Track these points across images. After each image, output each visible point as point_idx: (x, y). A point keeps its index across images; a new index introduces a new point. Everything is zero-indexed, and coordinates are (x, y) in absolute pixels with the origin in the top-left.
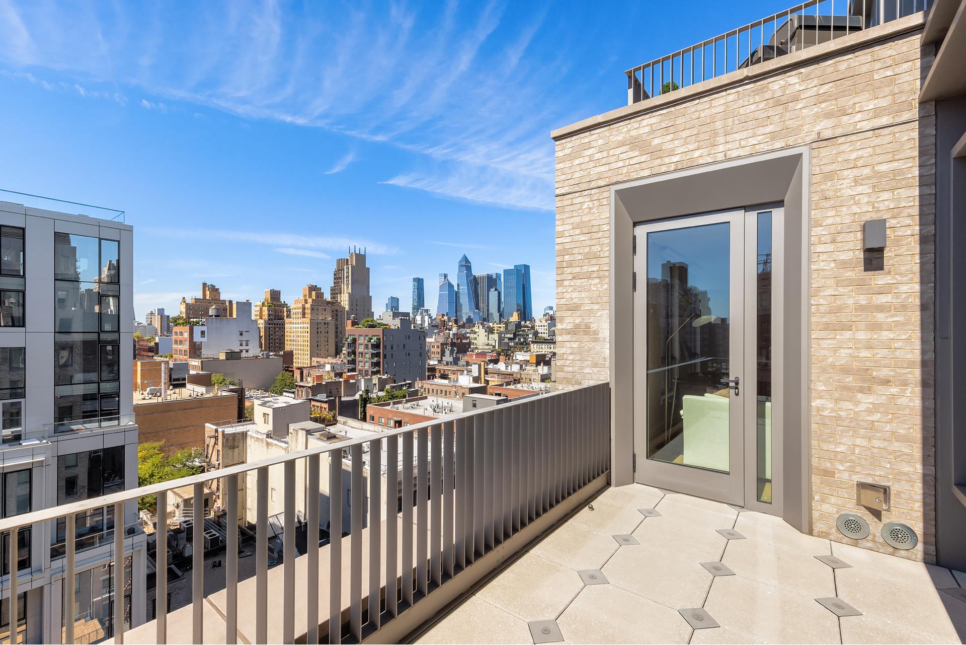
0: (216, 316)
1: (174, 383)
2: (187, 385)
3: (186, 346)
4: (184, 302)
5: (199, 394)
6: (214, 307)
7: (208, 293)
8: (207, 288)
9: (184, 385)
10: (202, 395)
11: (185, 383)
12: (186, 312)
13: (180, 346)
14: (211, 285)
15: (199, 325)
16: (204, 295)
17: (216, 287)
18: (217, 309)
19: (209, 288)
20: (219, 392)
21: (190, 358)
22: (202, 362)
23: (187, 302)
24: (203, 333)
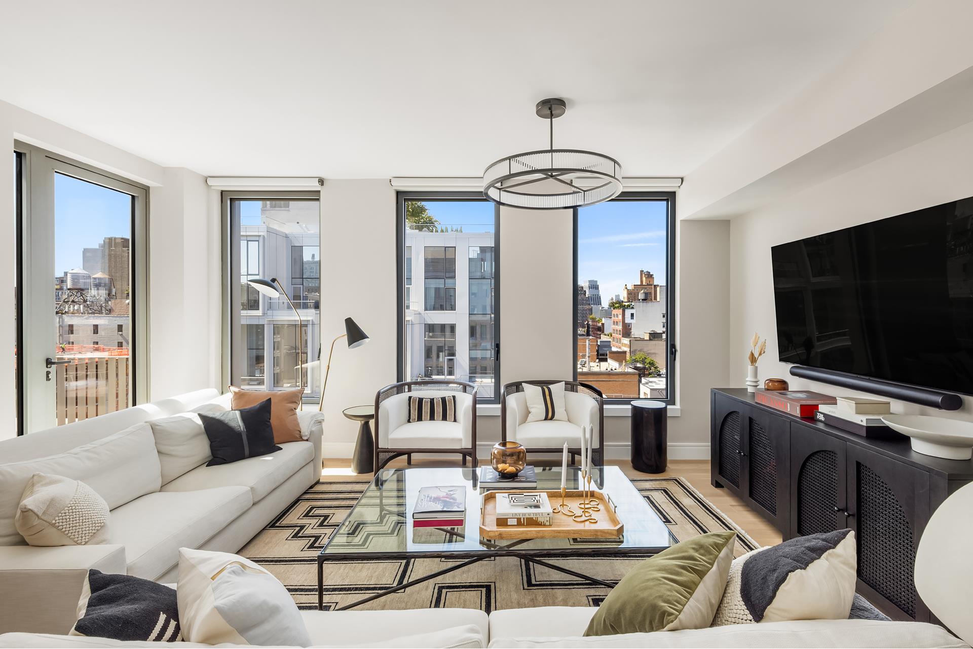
0: (642, 300)
1: (600, 357)
2: (608, 360)
3: (620, 327)
4: (626, 288)
5: (613, 369)
6: (642, 291)
7: (644, 279)
8: (644, 275)
9: (606, 360)
10: (615, 369)
11: (607, 359)
12: (628, 297)
13: (617, 327)
14: (647, 272)
15: (630, 308)
16: (642, 281)
17: (651, 274)
18: (645, 293)
19: (645, 275)
20: (626, 368)
21: (623, 337)
22: (630, 341)
23: (628, 289)
24: (632, 315)
